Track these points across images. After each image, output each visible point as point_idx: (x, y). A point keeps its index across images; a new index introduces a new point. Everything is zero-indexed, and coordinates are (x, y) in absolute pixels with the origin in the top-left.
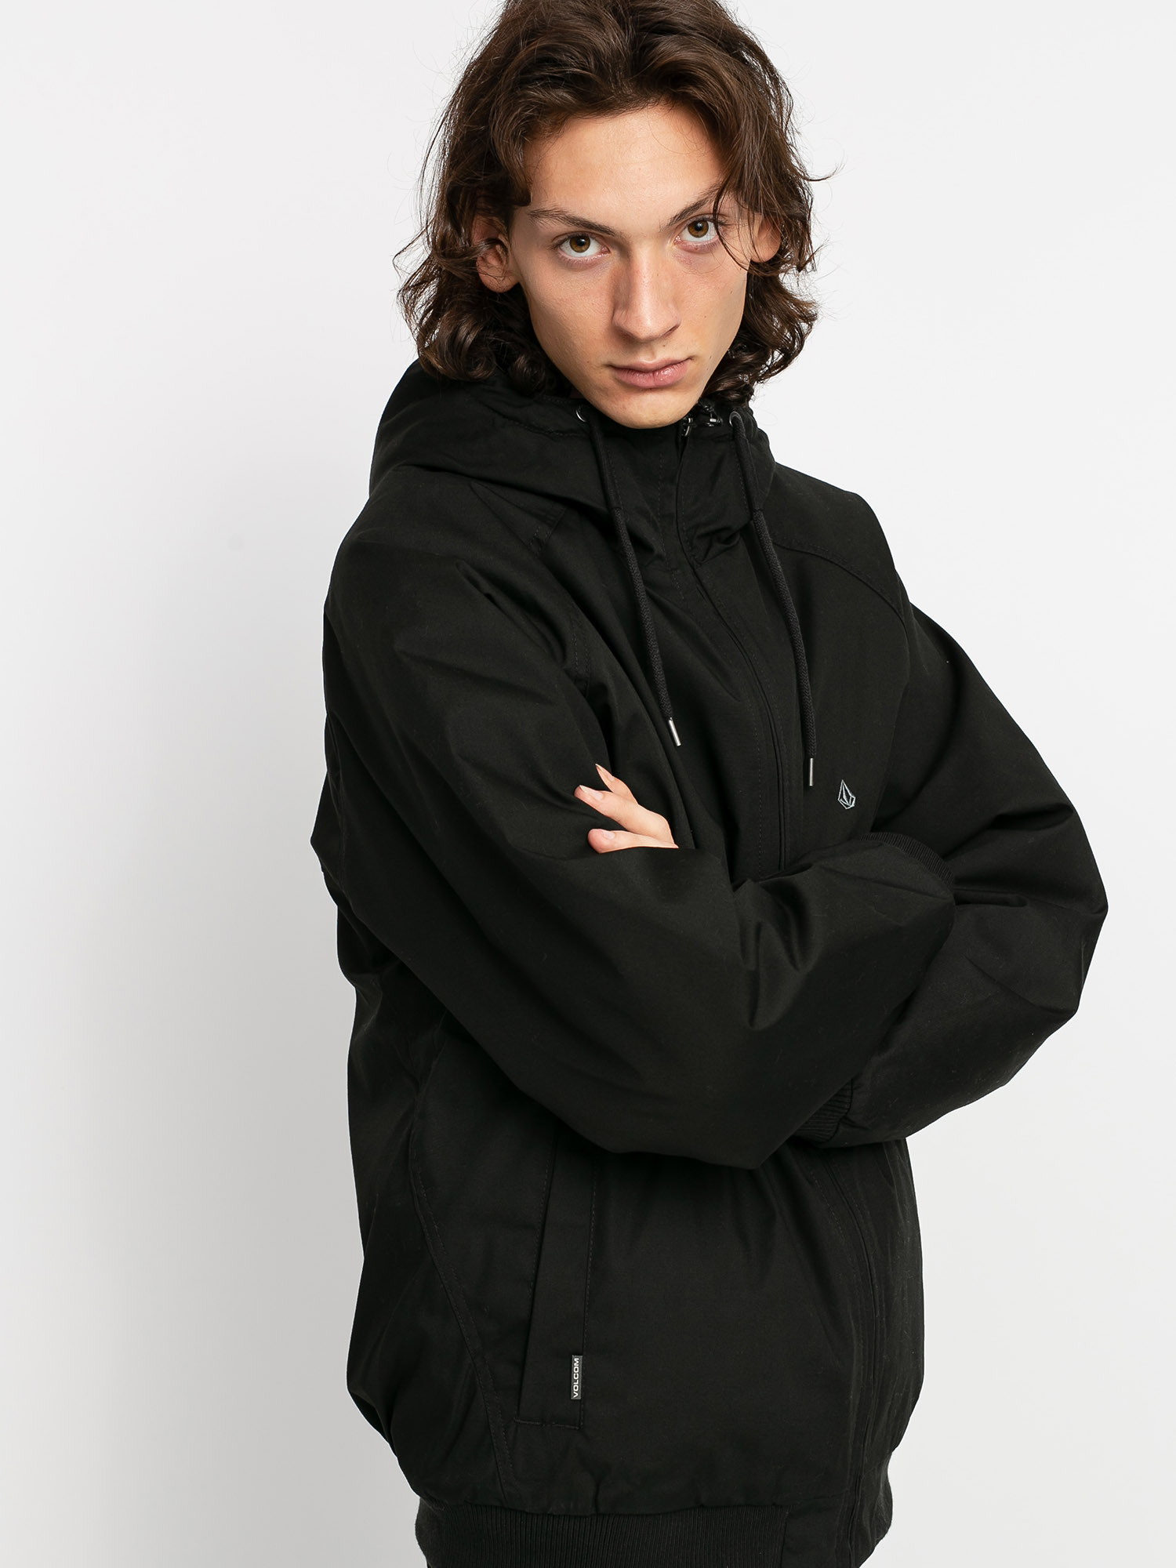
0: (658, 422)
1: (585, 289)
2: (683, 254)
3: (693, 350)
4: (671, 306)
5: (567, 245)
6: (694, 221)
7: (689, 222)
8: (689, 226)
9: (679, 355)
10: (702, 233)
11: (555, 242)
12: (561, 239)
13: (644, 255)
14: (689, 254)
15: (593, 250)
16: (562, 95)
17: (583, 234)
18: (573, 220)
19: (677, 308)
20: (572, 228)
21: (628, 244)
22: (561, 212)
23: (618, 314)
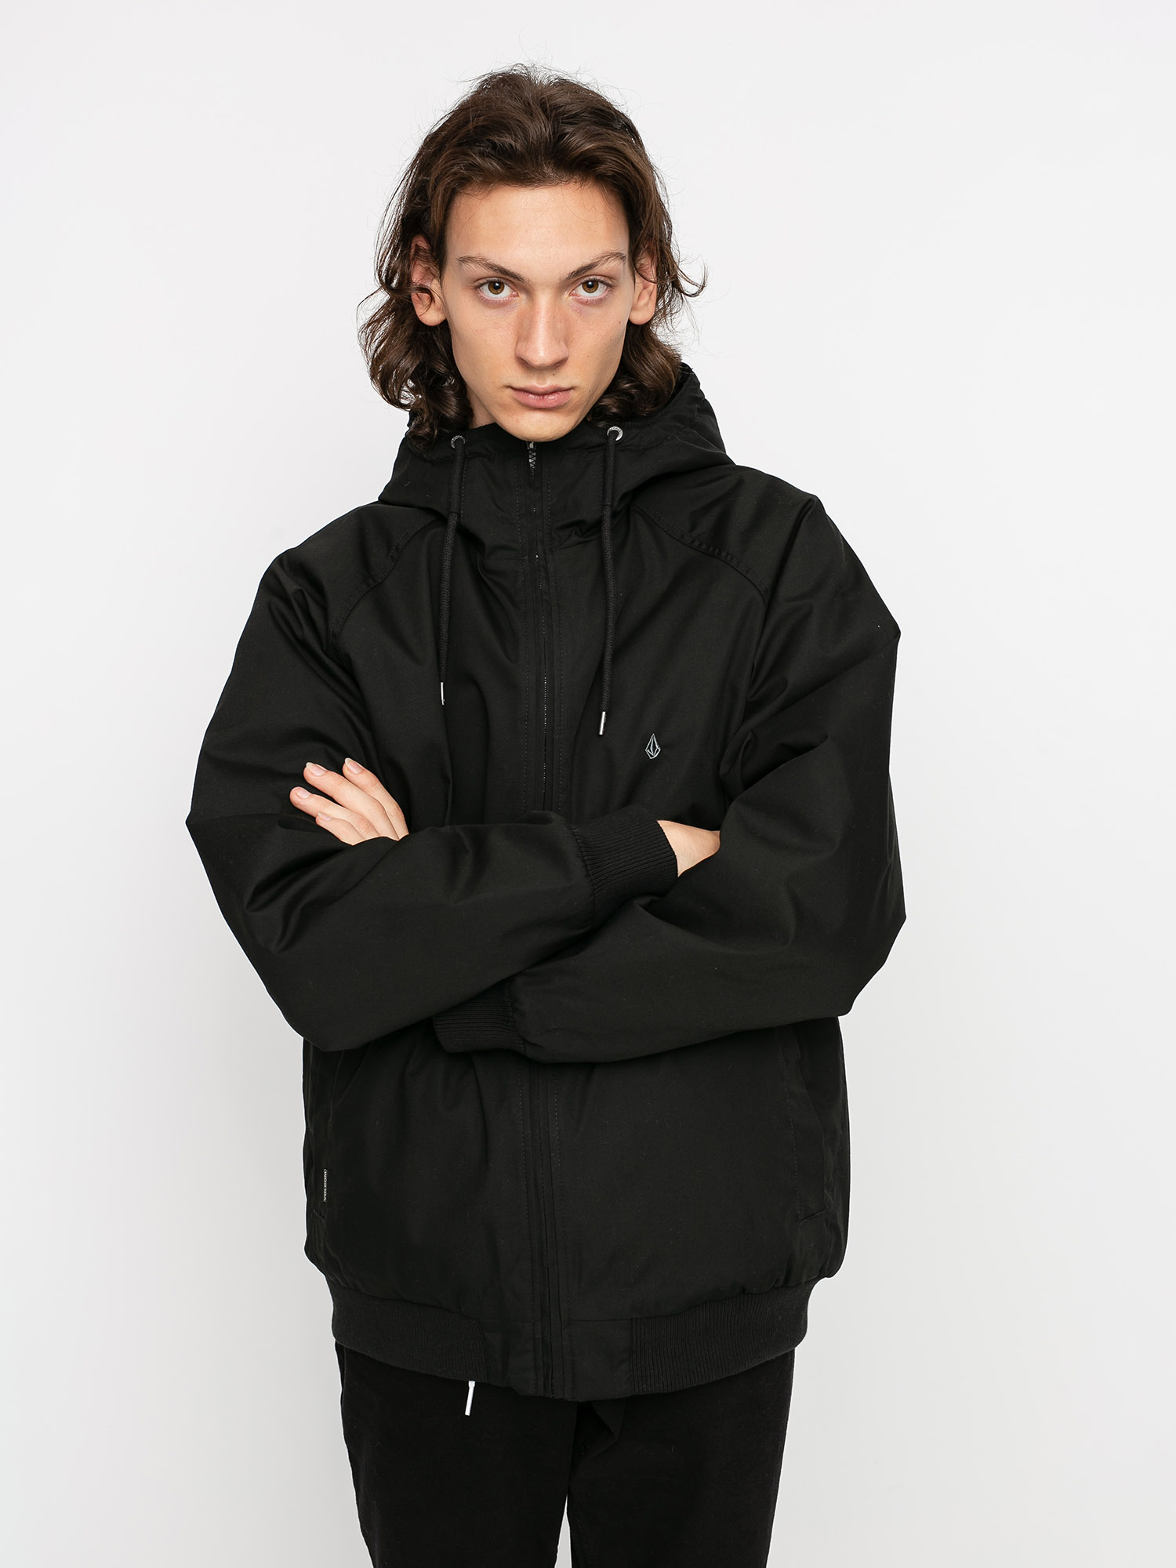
0: (543, 436)
1: (496, 323)
2: (576, 305)
3: (575, 382)
4: (562, 343)
5: (486, 287)
6: (585, 278)
7: (583, 280)
8: (583, 284)
9: (565, 384)
10: (592, 290)
11: (476, 284)
12: (481, 282)
13: (544, 299)
14: (581, 305)
15: (506, 292)
16: (493, 165)
17: (501, 279)
18: (491, 267)
19: (567, 346)
20: (491, 273)
21: (533, 290)
22: (484, 259)
23: (519, 345)
